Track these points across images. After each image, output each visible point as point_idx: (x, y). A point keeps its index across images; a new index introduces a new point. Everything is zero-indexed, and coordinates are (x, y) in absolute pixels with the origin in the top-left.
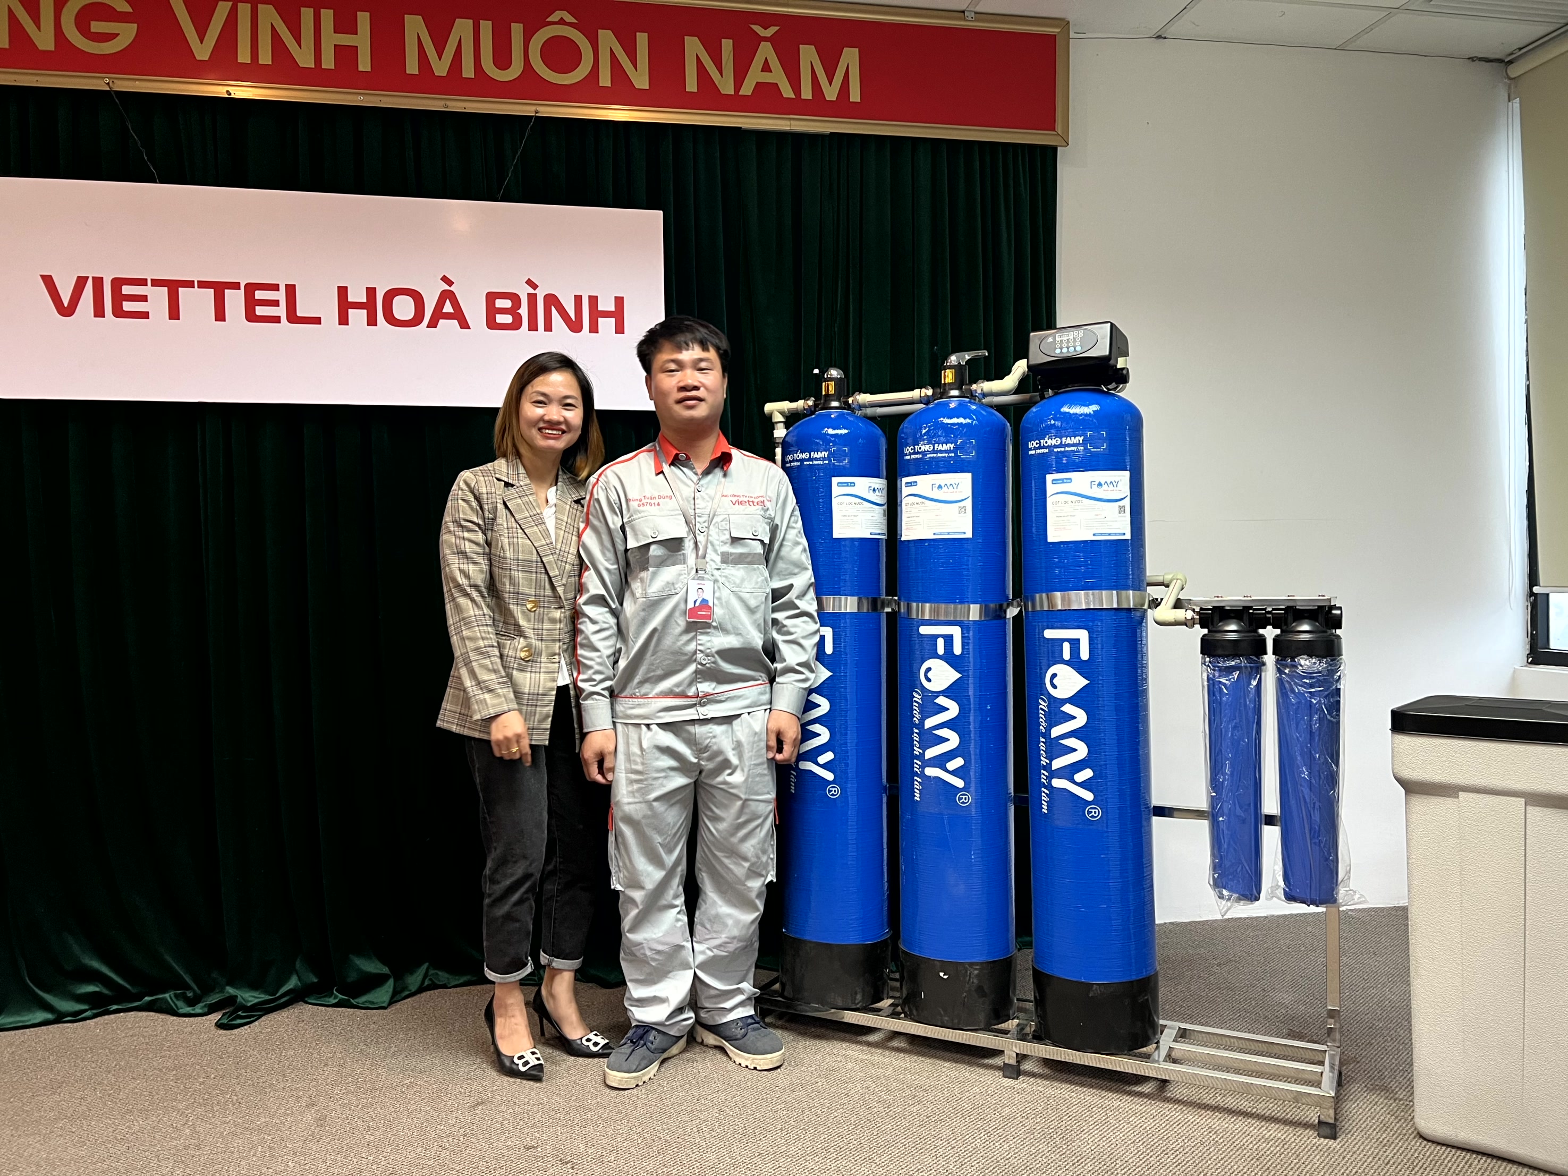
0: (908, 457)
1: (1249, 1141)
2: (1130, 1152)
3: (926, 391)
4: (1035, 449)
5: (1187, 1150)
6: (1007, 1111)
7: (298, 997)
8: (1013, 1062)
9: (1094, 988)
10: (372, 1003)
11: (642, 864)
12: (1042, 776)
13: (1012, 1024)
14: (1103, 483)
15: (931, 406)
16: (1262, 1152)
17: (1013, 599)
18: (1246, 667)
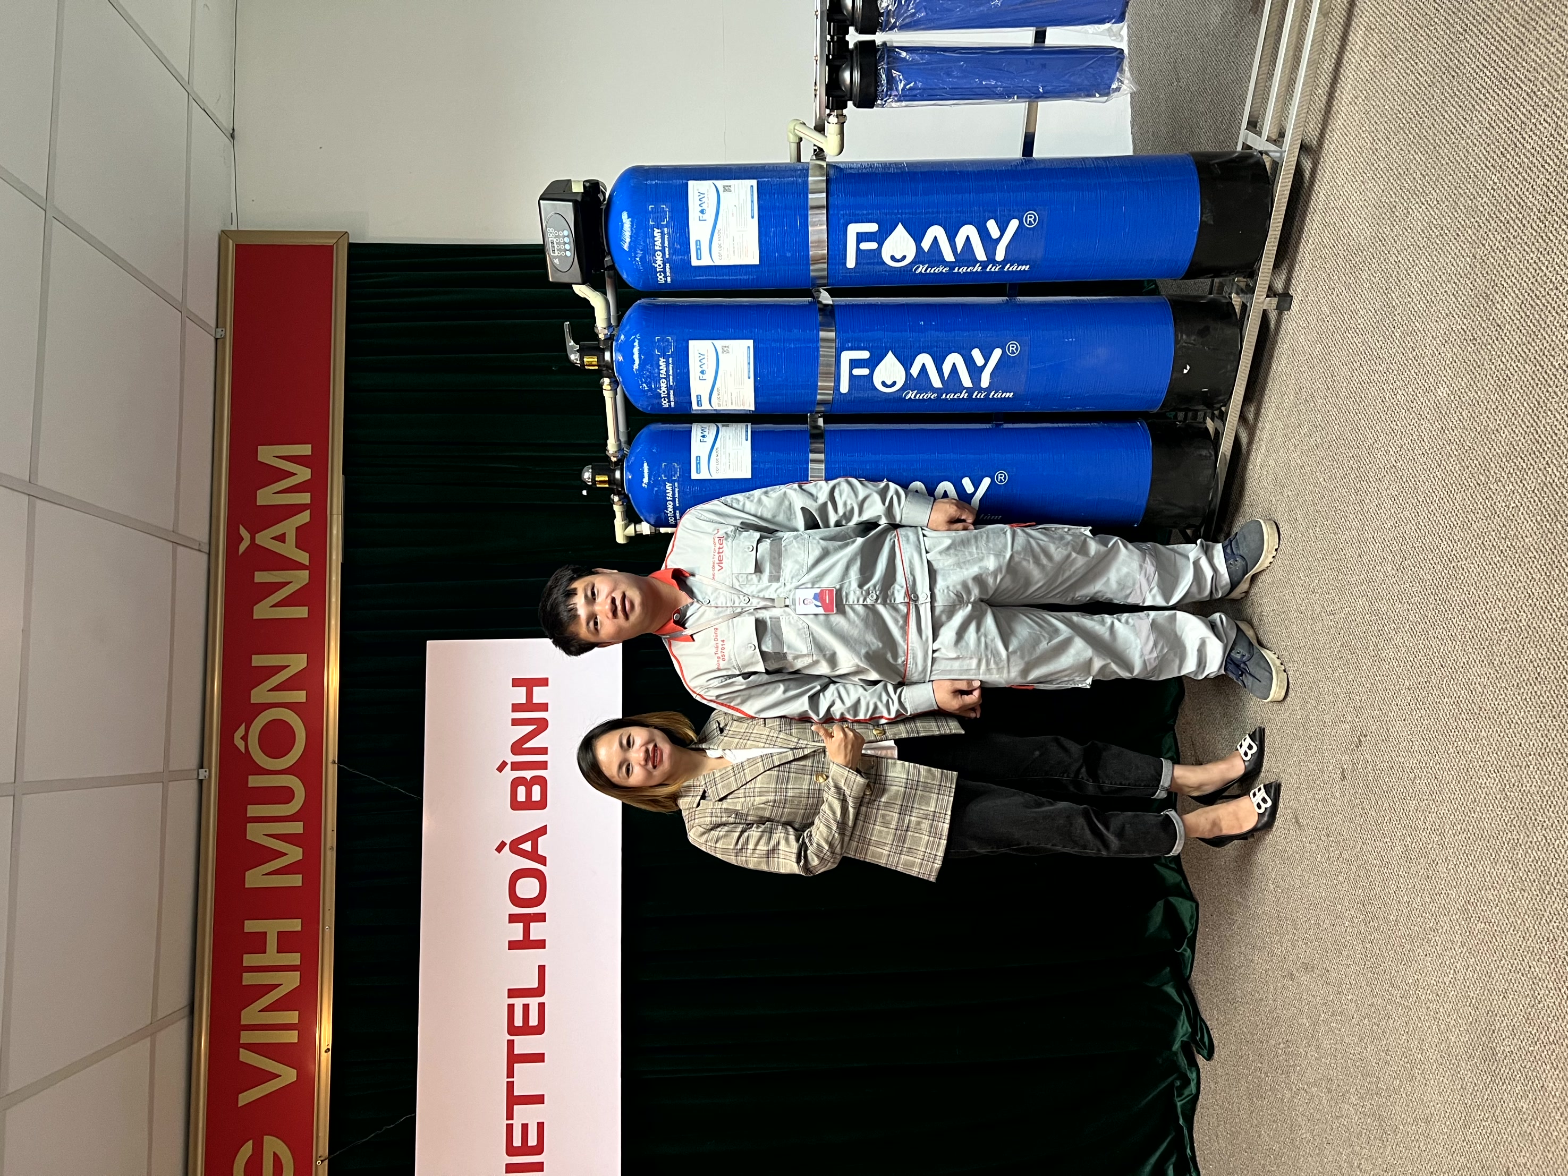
0: (672, 404)
1: (1366, 64)
2: (1373, 187)
3: (605, 384)
4: (665, 277)
5: (1373, 129)
6: (1325, 309)
7: (1184, 987)
8: (1275, 301)
9: (1206, 219)
10: (1192, 917)
11: (1066, 660)
12: (993, 270)
13: (1236, 300)
14: (701, 208)
15: (620, 379)
16: (1379, 52)
17: (812, 296)
18: (888, 63)
